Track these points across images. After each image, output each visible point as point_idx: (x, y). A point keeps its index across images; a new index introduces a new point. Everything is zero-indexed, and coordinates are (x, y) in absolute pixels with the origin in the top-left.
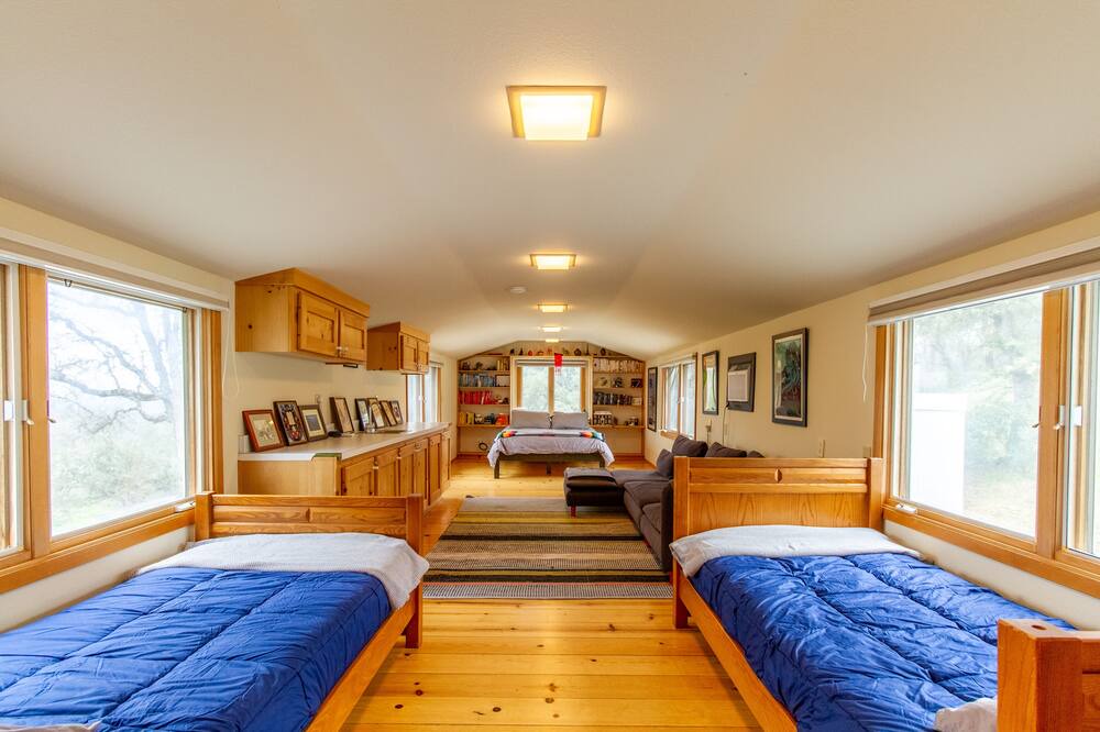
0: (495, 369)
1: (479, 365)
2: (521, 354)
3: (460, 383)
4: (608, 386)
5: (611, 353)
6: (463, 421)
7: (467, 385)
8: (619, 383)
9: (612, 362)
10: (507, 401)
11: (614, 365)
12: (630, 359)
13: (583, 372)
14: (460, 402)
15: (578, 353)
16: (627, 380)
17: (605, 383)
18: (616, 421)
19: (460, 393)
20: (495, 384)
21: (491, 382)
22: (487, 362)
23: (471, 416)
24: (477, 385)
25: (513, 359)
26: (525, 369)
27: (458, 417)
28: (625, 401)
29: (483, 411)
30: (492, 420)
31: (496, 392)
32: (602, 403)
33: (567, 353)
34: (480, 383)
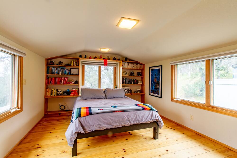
0: (70, 65)
1: (60, 63)
2: (85, 57)
3: (47, 72)
4: (127, 75)
5: (130, 60)
6: (49, 94)
7: (53, 73)
8: (132, 74)
9: (130, 64)
10: (77, 83)
11: (131, 66)
12: (138, 63)
13: (115, 69)
14: (47, 83)
15: (114, 59)
16: (135, 72)
17: (126, 74)
18: (131, 91)
19: (47, 78)
20: (70, 73)
21: (67, 72)
22: (65, 61)
23: (54, 91)
24: (59, 73)
25: (81, 60)
26: (86, 67)
27: (46, 92)
28: (135, 82)
29: (62, 88)
30: (68, 93)
31: (70, 78)
32: (125, 83)
33: (109, 59)
34: (61, 73)
